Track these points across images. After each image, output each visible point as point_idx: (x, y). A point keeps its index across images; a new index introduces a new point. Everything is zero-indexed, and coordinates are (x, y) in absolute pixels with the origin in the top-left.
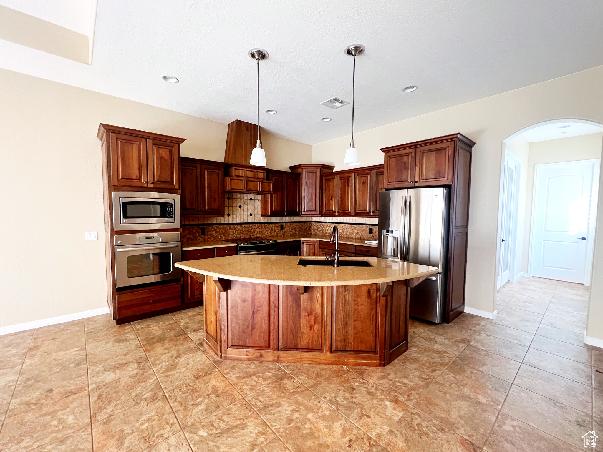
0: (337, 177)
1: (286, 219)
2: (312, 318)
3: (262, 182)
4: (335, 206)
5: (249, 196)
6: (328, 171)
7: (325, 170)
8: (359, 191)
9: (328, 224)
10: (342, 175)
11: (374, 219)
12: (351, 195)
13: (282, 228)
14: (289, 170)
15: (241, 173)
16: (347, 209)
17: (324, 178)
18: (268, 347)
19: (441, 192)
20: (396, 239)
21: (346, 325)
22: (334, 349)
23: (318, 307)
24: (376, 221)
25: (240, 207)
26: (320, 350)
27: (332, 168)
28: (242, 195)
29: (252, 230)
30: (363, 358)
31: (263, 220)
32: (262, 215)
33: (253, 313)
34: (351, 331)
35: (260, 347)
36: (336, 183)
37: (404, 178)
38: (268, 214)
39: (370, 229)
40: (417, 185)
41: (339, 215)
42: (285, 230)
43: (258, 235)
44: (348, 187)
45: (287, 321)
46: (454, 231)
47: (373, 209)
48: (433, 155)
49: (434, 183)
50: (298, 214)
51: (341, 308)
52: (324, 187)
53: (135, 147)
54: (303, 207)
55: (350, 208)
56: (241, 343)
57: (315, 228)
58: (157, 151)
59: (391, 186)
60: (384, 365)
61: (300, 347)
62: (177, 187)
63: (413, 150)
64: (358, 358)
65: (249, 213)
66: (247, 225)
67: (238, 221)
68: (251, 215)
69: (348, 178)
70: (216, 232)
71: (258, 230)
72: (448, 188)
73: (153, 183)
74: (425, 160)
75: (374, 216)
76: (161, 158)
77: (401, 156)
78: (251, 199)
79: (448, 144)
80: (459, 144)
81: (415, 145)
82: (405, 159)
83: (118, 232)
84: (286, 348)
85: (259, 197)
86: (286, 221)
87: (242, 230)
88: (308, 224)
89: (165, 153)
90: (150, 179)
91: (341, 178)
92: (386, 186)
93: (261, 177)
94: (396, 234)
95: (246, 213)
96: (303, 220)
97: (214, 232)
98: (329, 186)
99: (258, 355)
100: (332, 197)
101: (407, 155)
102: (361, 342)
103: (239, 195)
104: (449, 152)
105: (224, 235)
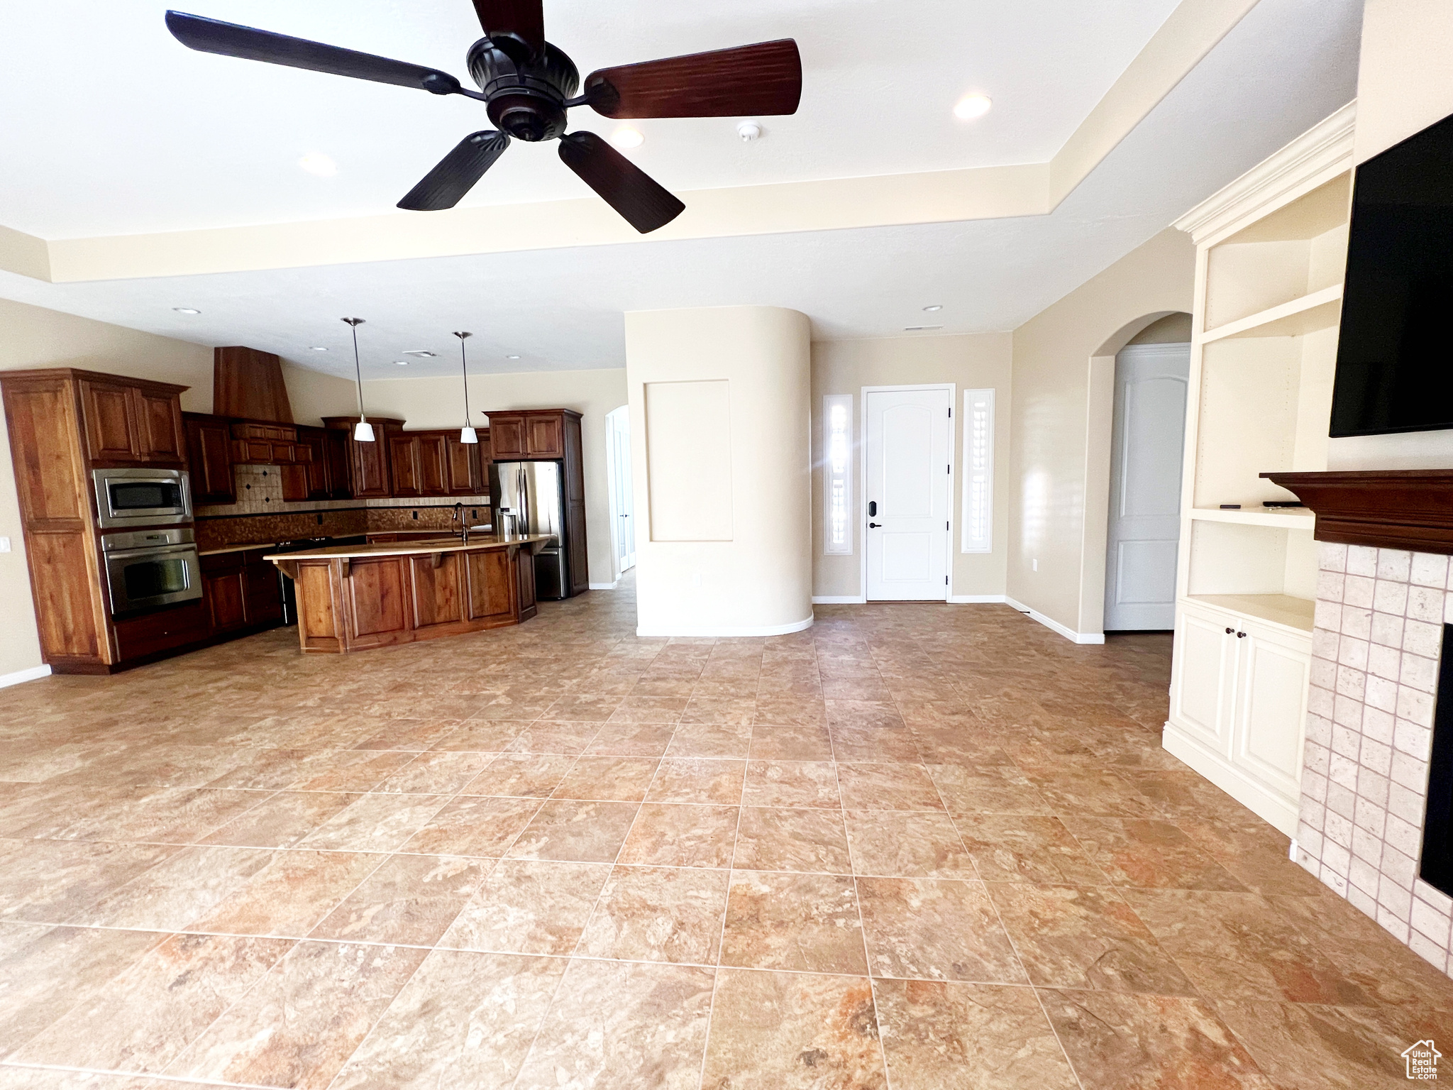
0: (416, 440)
1: (325, 505)
2: (448, 592)
3: (274, 446)
4: (416, 481)
5: (259, 469)
6: (396, 427)
7: (391, 426)
8: (455, 460)
9: (402, 511)
10: (424, 437)
11: (484, 498)
12: (442, 467)
13: (320, 521)
14: (322, 424)
15: (258, 433)
16: (437, 485)
17: (391, 440)
18: (402, 628)
19: (553, 466)
20: (513, 517)
21: (481, 592)
22: (472, 616)
23: (452, 579)
24: (485, 500)
25: (248, 487)
26: (458, 621)
27: (402, 422)
28: (249, 466)
29: (272, 526)
30: (500, 620)
31: (287, 507)
32: (286, 500)
33: (383, 597)
34: (486, 598)
35: (393, 630)
36: (414, 447)
37: (515, 449)
38: (303, 496)
39: (474, 512)
40: (530, 457)
41: (425, 495)
42: (326, 523)
43: (283, 533)
44: (437, 453)
45: (422, 600)
46: (569, 505)
47: (478, 484)
48: (543, 425)
49: (546, 456)
50: (349, 496)
51: (475, 578)
52: (393, 453)
53: (118, 400)
54: (359, 484)
55: (443, 484)
56: (370, 630)
57: (376, 517)
58: (150, 406)
59: (501, 457)
60: (519, 623)
61: (437, 621)
62: (183, 459)
63: (522, 419)
64: (494, 621)
65: (264, 498)
66: (263, 518)
67: (248, 511)
68: (267, 500)
69: (435, 442)
70: (213, 531)
71: (281, 525)
72: (560, 462)
73: (149, 455)
74: (535, 431)
75: (481, 494)
76: (155, 416)
77: (509, 423)
78: (265, 474)
79: (556, 417)
80: (566, 418)
81: (524, 413)
82: (514, 427)
83: (106, 531)
84: (423, 626)
85: (278, 469)
86: (326, 508)
87: (255, 526)
88: (362, 513)
89: (159, 407)
90: (144, 450)
91: (423, 442)
92: (494, 456)
93: (290, 438)
94: (512, 512)
95: (258, 497)
96: (352, 506)
97: (209, 532)
98: (402, 452)
99: (391, 638)
100: (410, 469)
101: (517, 423)
102: (497, 606)
103: (244, 468)
104: (557, 425)
105: (227, 535)
